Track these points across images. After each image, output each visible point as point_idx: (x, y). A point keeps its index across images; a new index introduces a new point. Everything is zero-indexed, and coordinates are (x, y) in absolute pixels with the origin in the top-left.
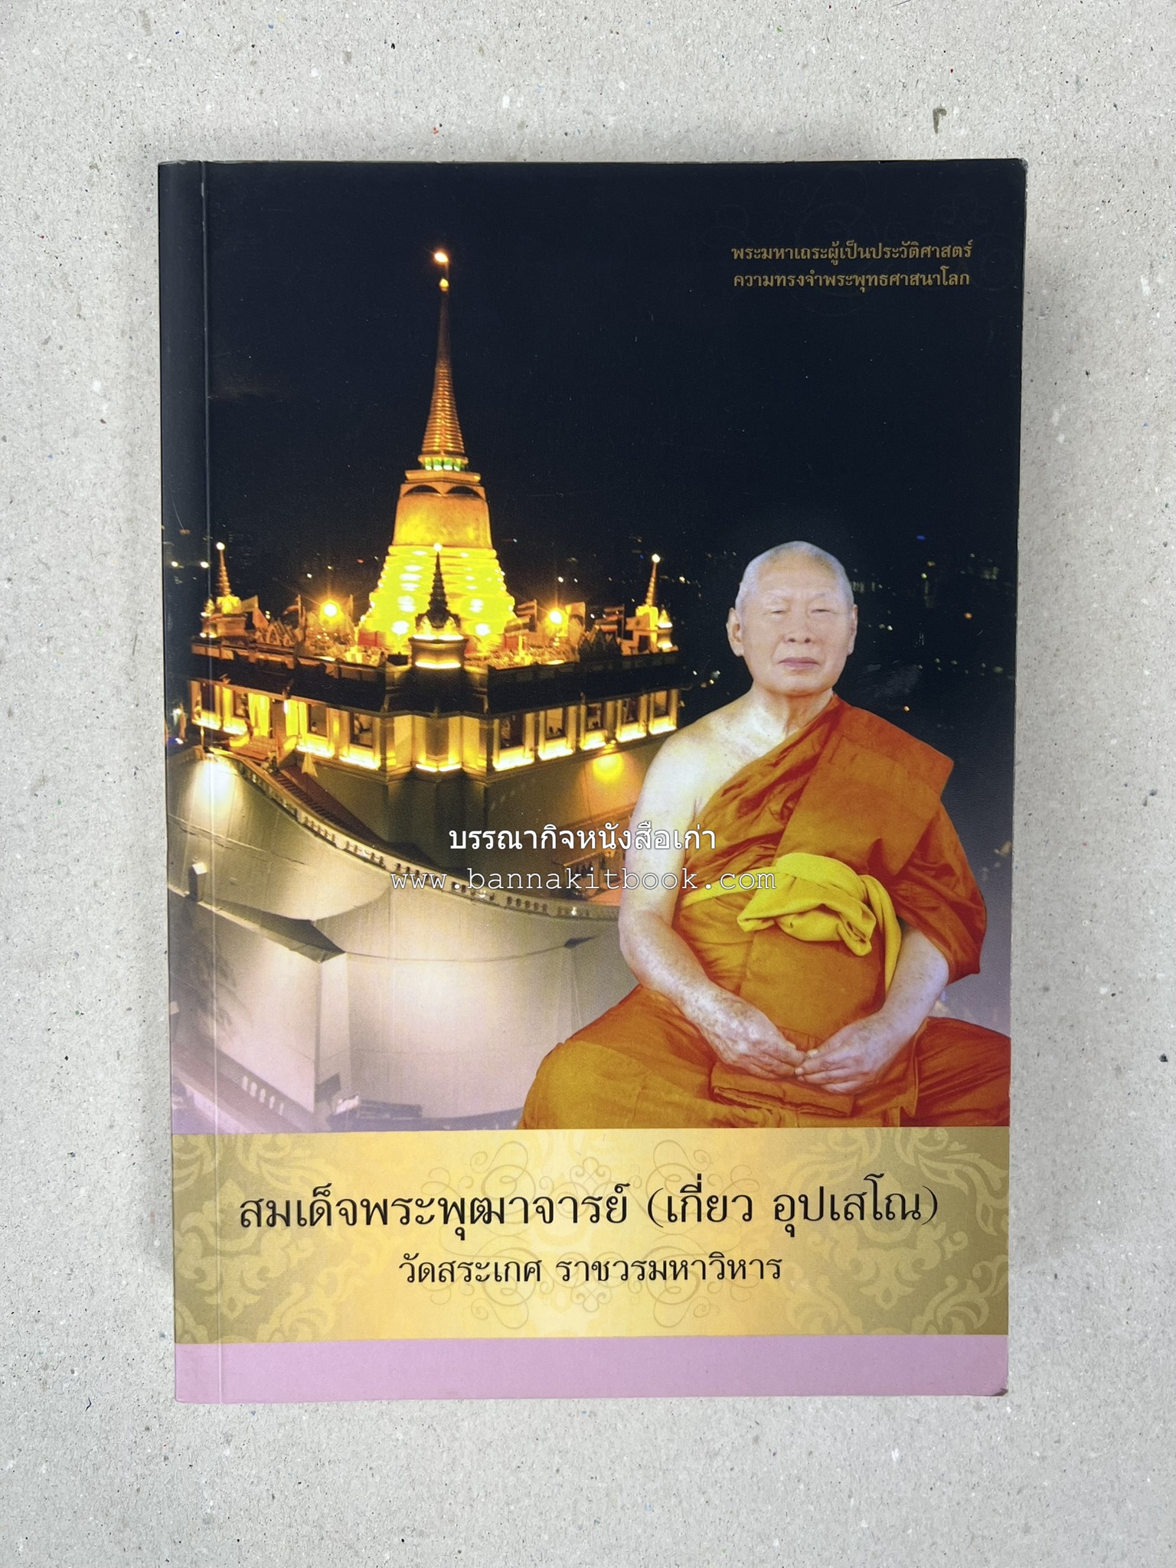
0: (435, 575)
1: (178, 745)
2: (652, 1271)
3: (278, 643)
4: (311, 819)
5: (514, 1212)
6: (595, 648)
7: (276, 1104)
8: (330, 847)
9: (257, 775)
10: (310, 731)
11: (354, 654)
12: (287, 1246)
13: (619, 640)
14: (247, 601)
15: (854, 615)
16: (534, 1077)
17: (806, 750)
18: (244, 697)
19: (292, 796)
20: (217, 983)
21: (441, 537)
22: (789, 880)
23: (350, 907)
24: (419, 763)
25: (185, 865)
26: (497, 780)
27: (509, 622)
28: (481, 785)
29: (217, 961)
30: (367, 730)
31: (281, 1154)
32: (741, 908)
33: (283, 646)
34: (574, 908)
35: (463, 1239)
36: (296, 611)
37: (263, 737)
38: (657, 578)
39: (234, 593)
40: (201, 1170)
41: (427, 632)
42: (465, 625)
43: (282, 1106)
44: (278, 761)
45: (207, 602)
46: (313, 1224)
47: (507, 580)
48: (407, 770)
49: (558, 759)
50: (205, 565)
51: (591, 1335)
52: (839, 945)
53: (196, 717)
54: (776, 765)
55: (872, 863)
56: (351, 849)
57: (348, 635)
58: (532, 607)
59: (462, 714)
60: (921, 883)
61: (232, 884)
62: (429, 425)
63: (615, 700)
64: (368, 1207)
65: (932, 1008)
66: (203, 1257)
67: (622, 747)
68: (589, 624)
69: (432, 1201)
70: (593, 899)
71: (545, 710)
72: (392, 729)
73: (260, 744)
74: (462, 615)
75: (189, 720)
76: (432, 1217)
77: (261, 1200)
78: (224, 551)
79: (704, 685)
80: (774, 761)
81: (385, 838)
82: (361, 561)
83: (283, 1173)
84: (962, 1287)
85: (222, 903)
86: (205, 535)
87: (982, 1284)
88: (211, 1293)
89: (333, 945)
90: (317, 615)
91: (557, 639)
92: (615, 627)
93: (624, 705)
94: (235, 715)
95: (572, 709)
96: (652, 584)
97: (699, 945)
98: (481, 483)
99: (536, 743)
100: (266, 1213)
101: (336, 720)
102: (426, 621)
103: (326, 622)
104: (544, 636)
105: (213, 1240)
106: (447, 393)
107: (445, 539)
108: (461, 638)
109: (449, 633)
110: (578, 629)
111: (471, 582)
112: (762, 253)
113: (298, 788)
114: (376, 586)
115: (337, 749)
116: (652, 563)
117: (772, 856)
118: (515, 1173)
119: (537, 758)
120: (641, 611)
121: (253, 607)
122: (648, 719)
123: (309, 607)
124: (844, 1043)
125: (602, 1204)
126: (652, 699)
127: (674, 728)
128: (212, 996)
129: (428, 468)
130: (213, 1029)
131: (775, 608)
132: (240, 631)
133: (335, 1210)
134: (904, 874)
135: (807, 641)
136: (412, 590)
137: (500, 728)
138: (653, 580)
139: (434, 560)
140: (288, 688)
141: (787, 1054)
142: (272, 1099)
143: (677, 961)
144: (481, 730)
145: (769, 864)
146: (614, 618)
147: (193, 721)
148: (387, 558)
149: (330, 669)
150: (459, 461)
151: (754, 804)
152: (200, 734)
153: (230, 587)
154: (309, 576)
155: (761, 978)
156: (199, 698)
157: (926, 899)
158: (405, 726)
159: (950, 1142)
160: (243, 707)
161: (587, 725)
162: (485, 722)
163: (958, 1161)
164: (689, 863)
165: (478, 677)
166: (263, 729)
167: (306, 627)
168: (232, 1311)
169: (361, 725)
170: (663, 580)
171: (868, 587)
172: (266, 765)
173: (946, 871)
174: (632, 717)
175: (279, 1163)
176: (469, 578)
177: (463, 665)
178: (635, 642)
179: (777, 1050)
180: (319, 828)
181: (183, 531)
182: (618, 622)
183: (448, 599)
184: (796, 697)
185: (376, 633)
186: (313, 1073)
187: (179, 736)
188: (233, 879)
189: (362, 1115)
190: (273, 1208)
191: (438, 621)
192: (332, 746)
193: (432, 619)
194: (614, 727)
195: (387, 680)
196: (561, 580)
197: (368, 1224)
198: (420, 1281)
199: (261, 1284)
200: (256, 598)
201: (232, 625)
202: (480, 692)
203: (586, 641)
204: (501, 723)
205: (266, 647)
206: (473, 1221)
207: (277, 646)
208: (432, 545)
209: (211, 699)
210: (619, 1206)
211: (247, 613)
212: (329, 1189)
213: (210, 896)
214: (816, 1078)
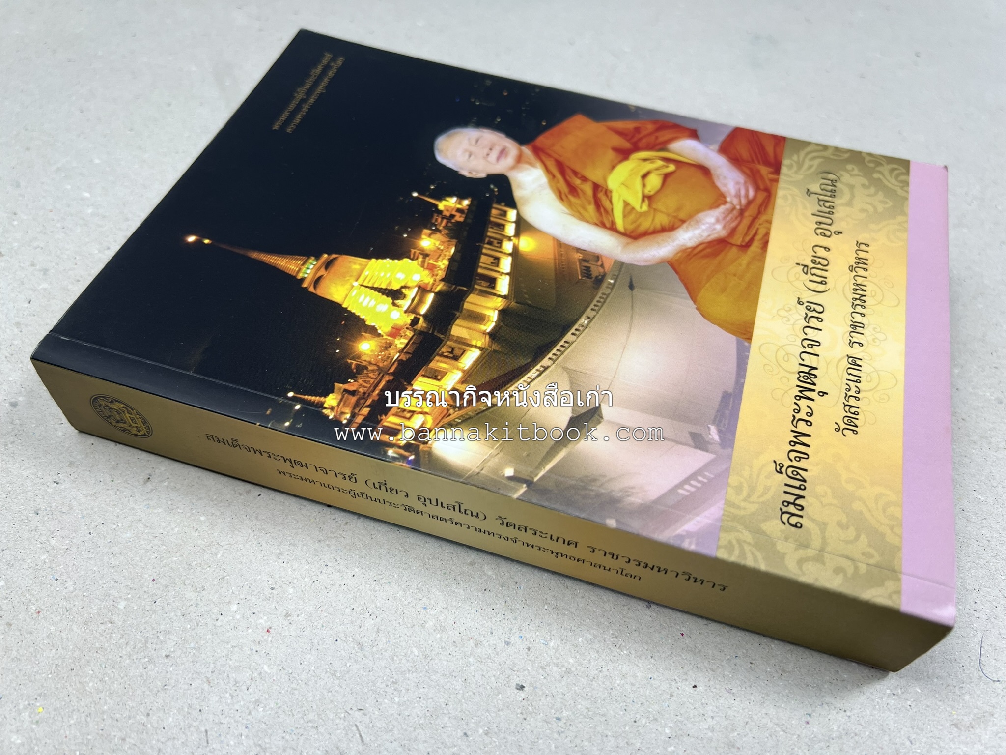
0: (372, 290)
1: (414, 459)
2: (859, 298)
3: (372, 380)
5: (809, 360)
6: (453, 232)
7: (704, 477)
9: (457, 418)
10: (439, 380)
11: (401, 343)
12: (821, 503)
13: (453, 221)
14: (336, 390)
15: (486, 130)
17: (550, 163)
18: (399, 410)
20: (599, 487)
21: (351, 281)
22: (623, 187)
24: (486, 330)
25: (503, 481)
26: (513, 296)
27: (418, 265)
28: (513, 304)
29: (583, 482)
30: (453, 350)
31: (745, 485)
32: (633, 209)
33: (376, 378)
34: (609, 280)
35: (827, 394)
36: (356, 365)
37: (431, 407)
38: (427, 197)
39: (326, 395)
40: (749, 544)
41: (405, 303)
42: (409, 284)
43: (707, 474)
45: (322, 413)
46: (805, 481)
47: (393, 258)
48: (488, 337)
49: (512, 265)
50: (298, 407)
51: (903, 337)
52: (666, 176)
53: (399, 442)
54: (554, 176)
55: (624, 154)
56: (529, 380)
57: (386, 342)
58: (415, 252)
59: (464, 301)
60: (640, 139)
61: (528, 455)
62: (282, 269)
63: (487, 231)
64: (795, 443)
66: (824, 564)
67: (517, 235)
68: (437, 230)
69: (796, 403)
70: (606, 271)
71: (479, 262)
72: (458, 337)
73: (436, 410)
74: (403, 284)
75: (400, 447)
76: (808, 407)
77: (781, 509)
78: (295, 393)
79: (496, 193)
80: (551, 177)
81: (529, 360)
82: (343, 323)
83: (760, 489)
84: (880, 172)
85: (541, 465)
86: (278, 401)
88: (856, 568)
89: (593, 409)
90: (365, 354)
91: (439, 247)
92: (445, 220)
93: (492, 228)
94: (409, 419)
95: (484, 251)
96: (429, 200)
97: (650, 231)
98: (329, 254)
99: (498, 272)
100: (792, 509)
101: (438, 364)
102: (397, 302)
103: (372, 351)
104: (435, 251)
105: (811, 552)
106: (269, 256)
107: (353, 279)
108: (416, 289)
109: (411, 294)
110: (438, 235)
111: (385, 275)
112: (281, 120)
114: (363, 320)
115: (458, 369)
116: (417, 197)
117: (607, 189)
118: (781, 353)
119: (507, 274)
120: (441, 208)
121: (341, 388)
122: (506, 220)
123: (358, 357)
124: (725, 185)
125: (810, 314)
126: (494, 216)
128: (609, 493)
129: (306, 275)
130: (634, 501)
131: (467, 157)
132: (353, 399)
133: (795, 463)
134: (634, 144)
135: (491, 149)
136: (375, 303)
137: (481, 286)
138: (426, 199)
139: (362, 287)
140: (405, 383)
141: (727, 210)
142: (700, 478)
143: (657, 242)
144: (478, 295)
145: (611, 192)
146: (439, 220)
147: (401, 445)
148: (349, 309)
149: (404, 357)
150: (311, 261)
151: (573, 190)
152: (412, 444)
153: (321, 397)
154: (338, 351)
156: (387, 436)
157: (652, 139)
158: (458, 330)
159: (792, 159)
160: (405, 413)
161: (497, 247)
162: (474, 291)
163: (804, 159)
164: (598, 223)
165: (445, 287)
166: (426, 406)
167: (370, 363)
168: (873, 556)
169: (448, 352)
170: (429, 194)
171: (473, 121)
173: (637, 130)
174: (502, 227)
175: (752, 489)
176: (382, 274)
177: (433, 292)
178: (458, 215)
179: (724, 213)
181: (268, 412)
182: (443, 218)
183: (390, 288)
184: (519, 159)
185: (393, 328)
186: (685, 448)
187: (408, 457)
188: (525, 454)
189: (724, 427)
190: (789, 503)
191: (400, 296)
192: (455, 371)
193: (398, 298)
194: (504, 235)
195: (425, 331)
196: (405, 236)
197: (808, 446)
198: (856, 426)
199: (852, 529)
200: (336, 385)
201: (347, 403)
202: (454, 289)
203: (446, 234)
204: (478, 284)
205: (372, 388)
206: (814, 384)
207: (374, 382)
208: (353, 286)
209: (390, 430)
210: (813, 306)
211: (344, 391)
212: (778, 463)
213: (532, 472)
214: (744, 201)
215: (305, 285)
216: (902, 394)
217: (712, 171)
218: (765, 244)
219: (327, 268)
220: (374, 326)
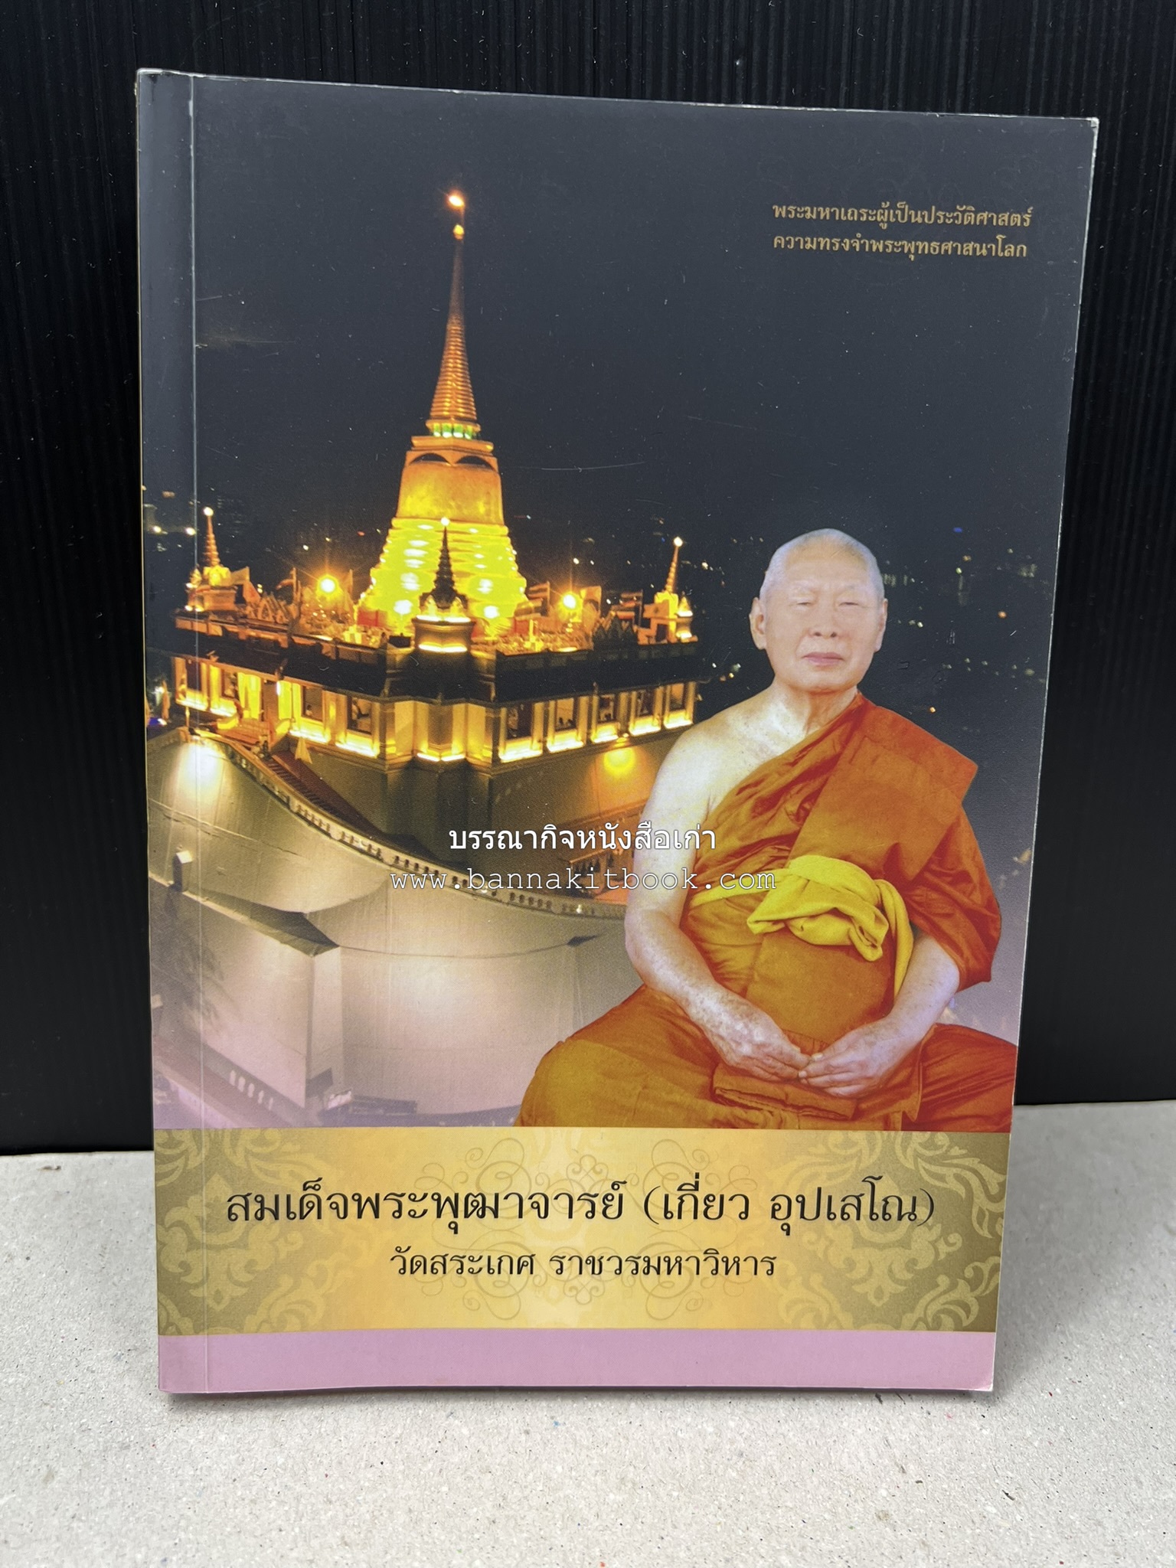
0: (442, 551)
1: (161, 726)
2: (646, 1266)
3: (270, 619)
4: (304, 807)
5: (508, 1207)
6: (610, 637)
7: (266, 1098)
8: (324, 837)
9: (247, 760)
10: (304, 714)
11: (353, 634)
12: (277, 1240)
13: (635, 628)
14: (237, 573)
15: (883, 610)
16: (533, 1075)
17: (826, 749)
18: (233, 677)
19: (285, 784)
20: (203, 976)
21: (449, 511)
22: (801, 882)
23: (346, 900)
24: (421, 752)
25: (168, 853)
26: (502, 772)
27: (519, 605)
28: (486, 777)
29: (204, 954)
30: (366, 716)
31: (271, 1149)
32: (752, 910)
33: (276, 623)
34: (580, 906)
35: (456, 1232)
36: (291, 586)
37: (254, 719)
38: (679, 563)
39: (224, 562)
40: (186, 1165)
41: (432, 614)
42: (473, 608)
43: (271, 1101)
44: (270, 746)
45: (193, 572)
46: (302, 1217)
47: (521, 560)
48: (408, 758)
49: (568, 751)
50: (191, 531)
52: (849, 949)
53: (181, 696)
54: (794, 764)
55: (887, 868)
56: (347, 840)
57: (346, 613)
58: (545, 590)
59: (468, 701)
60: (936, 888)
61: (220, 873)
62: (438, 387)
63: (630, 691)
64: (359, 1200)
65: (940, 1014)
66: (188, 1251)
67: (635, 741)
68: (605, 610)
69: (425, 1196)
70: (598, 897)
71: (555, 699)
72: (393, 715)
73: (250, 727)
74: (469, 596)
75: (173, 699)
76: (425, 1212)
77: (249, 1194)
78: (212, 517)
79: (723, 679)
80: (792, 760)
81: (384, 830)
82: (362, 534)
83: (272, 1167)
84: (953, 1286)
85: (210, 895)
86: (191, 498)
87: (974, 1284)
88: (196, 1286)
89: (327, 938)
90: (313, 591)
91: (570, 625)
92: (632, 614)
93: (639, 697)
94: (224, 695)
95: (584, 700)
96: (673, 570)
97: (706, 946)
98: (494, 453)
99: (545, 734)
100: (254, 1207)
101: (333, 704)
102: (431, 600)
103: (323, 599)
104: (557, 622)
105: (199, 1234)
106: (459, 353)
107: (451, 513)
108: (467, 620)
109: (455, 615)
110: (593, 615)
111: (480, 561)
112: (805, 212)
113: (291, 775)
114: (377, 561)
115: (334, 734)
116: (673, 547)
117: (786, 858)
118: (511, 1170)
119: (545, 750)
120: (660, 598)
121: (244, 579)
122: (663, 713)
123: (305, 581)
124: (850, 1047)
125: (598, 1201)
126: (668, 692)
127: (689, 722)
128: (199, 989)
129: (437, 434)
130: (199, 1022)
131: (801, 600)
132: (230, 605)
133: (325, 1204)
134: (919, 880)
135: (834, 635)
136: (417, 567)
137: (508, 717)
138: (674, 565)
139: (441, 536)
140: (281, 668)
141: (791, 1057)
142: (261, 1094)
143: (683, 963)
144: (487, 717)
145: (783, 866)
146: (632, 604)
147: (178, 701)
148: (391, 531)
149: (327, 650)
150: (470, 428)
151: (769, 804)
152: (185, 715)
153: (219, 556)
154: (306, 548)
155: (768, 981)
156: (184, 676)
157: (941, 906)
158: (406, 712)
159: (950, 1147)
160: (232, 687)
161: (599, 717)
162: (492, 710)
163: (957, 1166)
164: (700, 862)
165: (485, 663)
166: (254, 712)
167: (301, 603)
168: (218, 1303)
169: (359, 709)
170: (685, 565)
171: (899, 581)
172: (256, 749)
174: (647, 710)
175: (268, 1158)
176: (479, 556)
177: (469, 649)
178: (653, 631)
179: (781, 1053)
180: (313, 818)
181: (167, 494)
182: (636, 609)
183: (455, 578)
184: (819, 694)
185: (377, 613)
186: (303, 1068)
187: (161, 717)
188: (221, 869)
189: (354, 1111)
190: (262, 1203)
191: (444, 601)
192: (328, 731)
193: (438, 599)
194: (628, 720)
195: (388, 662)
196: (577, 561)
197: (360, 1217)
198: (412, 1272)
199: (250, 1277)
200: (247, 570)
201: (220, 598)
202: (487, 679)
203: (601, 627)
204: (509, 712)
205: (258, 623)
206: (467, 1216)
207: (270, 622)
208: (439, 519)
209: (197, 678)
210: (615, 1203)
211: (238, 586)
212: (320, 1183)
213: (196, 886)
214: (819, 1081)
215: (417, 441)
216: (486, 1326)
219: (463, 461)
220: (371, 584)
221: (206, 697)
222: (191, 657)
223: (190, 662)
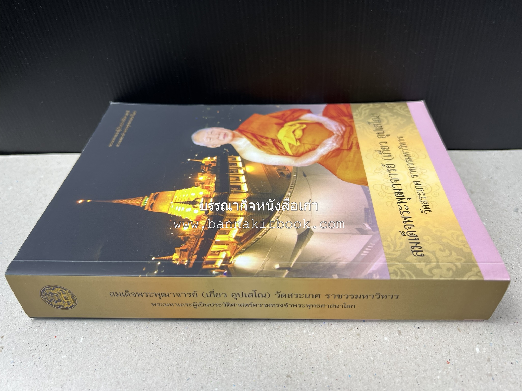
0: (181, 203)
1: (227, 272)
2: (408, 158)
4: (260, 234)
5: (397, 187)
6: (213, 171)
7: (371, 245)
8: (271, 230)
10: (228, 234)
11: (203, 223)
12: (428, 243)
13: (211, 167)
14: (176, 251)
15: (214, 128)
16: (350, 183)
17: (249, 135)
18: (212, 252)
19: (251, 239)
20: (323, 262)
21: (169, 202)
22: (285, 138)
25: (275, 271)
26: (251, 191)
27: (200, 188)
28: (252, 194)
29: (315, 262)
30: (230, 220)
31: (391, 244)
32: (293, 145)
33: (196, 241)
34: (294, 175)
35: (411, 199)
36: (183, 237)
37: (228, 247)
39: (172, 255)
40: (403, 269)
41: (199, 205)
42: (199, 197)
43: (371, 244)
44: (238, 243)
45: (173, 263)
46: (417, 236)
47: (187, 188)
48: (245, 211)
49: (246, 178)
50: (159, 263)
51: (434, 169)
52: (303, 130)
53: (217, 266)
55: (281, 125)
58: (197, 183)
59: (228, 198)
60: (286, 118)
61: (283, 257)
62: (132, 205)
63: (229, 167)
64: (406, 222)
65: (320, 116)
66: (441, 269)
67: (244, 166)
68: (205, 172)
69: (399, 206)
70: (291, 172)
71: (230, 181)
72: (230, 214)
73: (231, 248)
74: (196, 198)
75: (218, 269)
76: (405, 206)
77: (411, 250)
78: (155, 257)
79: (228, 152)
80: (251, 140)
81: (268, 216)
82: (171, 220)
83: (398, 245)
84: (396, 110)
85: (291, 260)
86: (148, 263)
87: (393, 106)
88: (456, 266)
89: (307, 229)
90: (187, 232)
91: (208, 178)
92: (207, 167)
93: (231, 166)
94: (218, 255)
95: (230, 176)
97: (305, 152)
98: (154, 193)
99: (240, 183)
100: (416, 249)
102: (195, 206)
103: (190, 230)
104: (207, 181)
105: (433, 264)
106: (123, 200)
108: (203, 198)
109: (201, 201)
110: (206, 174)
112: (112, 142)
113: (248, 238)
114: (181, 217)
116: (190, 161)
118: (384, 187)
119: (245, 183)
120: (203, 163)
121: (179, 249)
122: (236, 161)
123: (183, 233)
124: (331, 128)
125: (389, 169)
126: (230, 161)
128: (329, 264)
129: (145, 205)
130: (343, 264)
131: (209, 140)
132: (187, 253)
133: (409, 230)
134: (284, 120)
135: (219, 135)
136: (184, 209)
137: (234, 190)
138: (195, 160)
139: (175, 203)
140: (211, 240)
143: (310, 156)
144: (234, 194)
145: (281, 141)
146: (205, 168)
148: (172, 214)
149: (207, 229)
150: (146, 198)
151: (263, 143)
152: (224, 266)
153: (169, 256)
154: (172, 234)
155: (314, 141)
156: (210, 265)
157: (291, 117)
159: (356, 112)
160: (216, 253)
161: (236, 173)
162: (231, 193)
164: (280, 154)
165: (217, 195)
166: (225, 247)
167: (190, 235)
168: (461, 260)
169: (228, 221)
170: (196, 158)
172: (239, 246)
173: (283, 115)
174: (236, 164)
175: (395, 245)
176: (184, 196)
177: (212, 198)
178: (213, 164)
179: (335, 138)
180: (264, 232)
181: (144, 269)
183: (189, 201)
184: (234, 136)
185: (197, 217)
186: (357, 235)
187: (224, 272)
188: (282, 256)
189: (371, 223)
190: (414, 247)
191: (196, 203)
193: (195, 204)
194: (238, 168)
195: (213, 215)
196: (190, 177)
197: (412, 221)
198: (430, 209)
199: (447, 251)
200: (176, 249)
201: (184, 256)
202: (222, 194)
203: (210, 173)
204: (232, 190)
205: (195, 246)
206: (404, 196)
207: (195, 243)
208: (171, 204)
209: (211, 262)
210: (389, 166)
211: (181, 251)
212: (402, 232)
213: (288, 264)
214: (342, 132)
215: (146, 209)
216: (443, 191)
217: (323, 123)
218: (358, 147)
219: (155, 199)
220: (187, 219)
221: (218, 260)
222: (203, 264)
223: (205, 264)
